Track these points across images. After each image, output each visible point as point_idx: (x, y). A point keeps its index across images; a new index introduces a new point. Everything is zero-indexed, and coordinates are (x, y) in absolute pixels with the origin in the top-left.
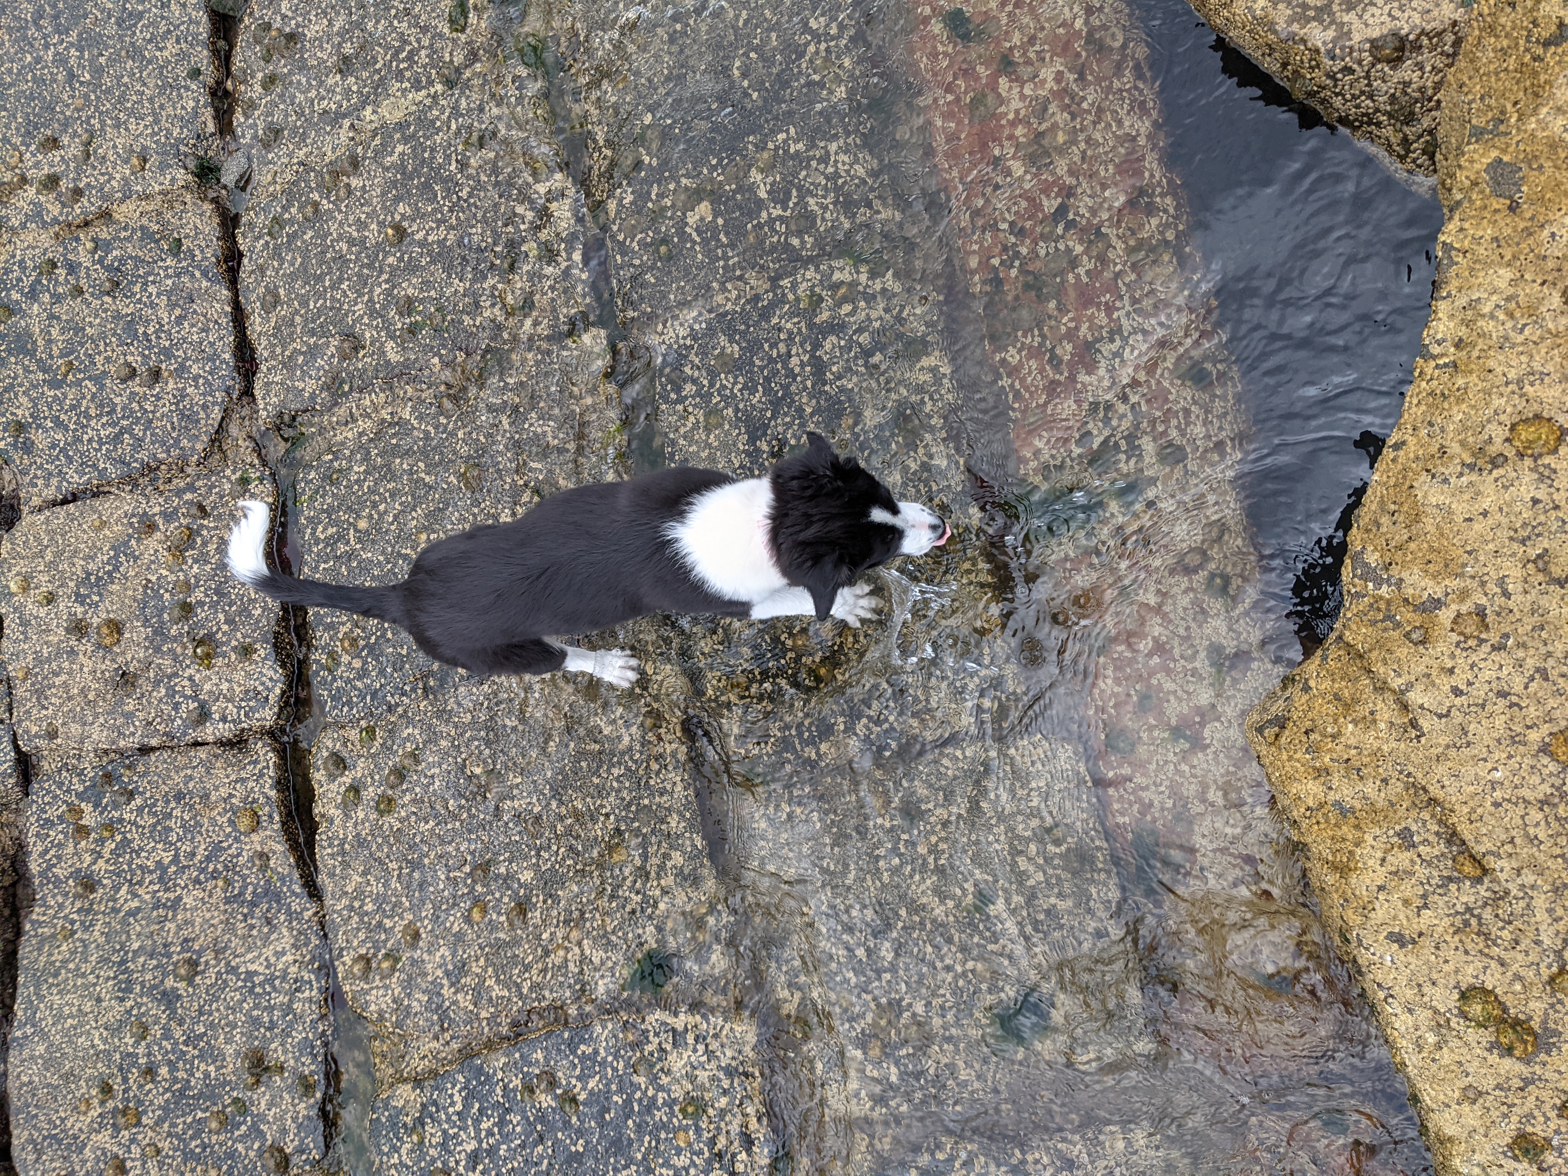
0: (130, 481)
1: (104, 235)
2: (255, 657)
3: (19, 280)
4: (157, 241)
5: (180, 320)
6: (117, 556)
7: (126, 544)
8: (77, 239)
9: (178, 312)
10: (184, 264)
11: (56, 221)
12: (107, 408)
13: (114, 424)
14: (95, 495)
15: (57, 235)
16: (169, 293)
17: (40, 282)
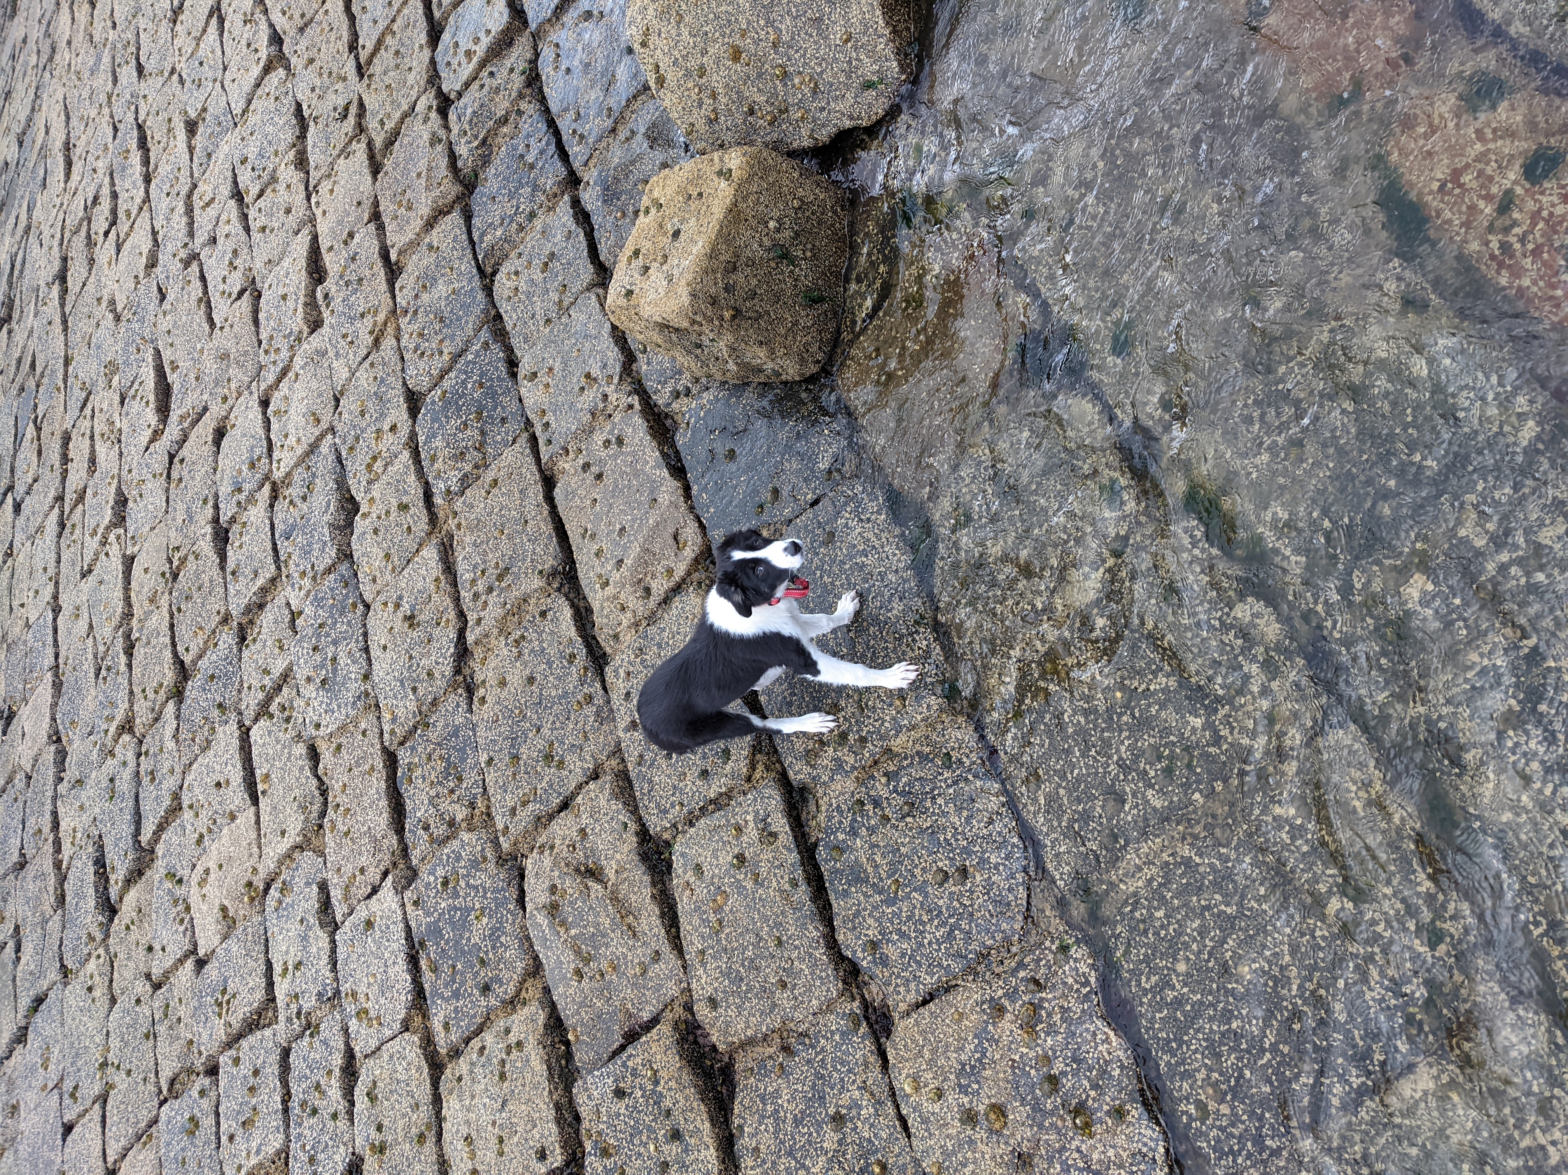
0: (971, 971)
1: (892, 768)
2: (1129, 1118)
3: (841, 822)
4: (932, 761)
5: (968, 819)
6: (981, 1043)
7: (985, 1029)
8: (873, 777)
9: (965, 813)
10: (958, 772)
11: (854, 768)
12: (933, 911)
13: (944, 924)
14: (947, 991)
15: (857, 778)
16: (953, 800)
17: (855, 820)
